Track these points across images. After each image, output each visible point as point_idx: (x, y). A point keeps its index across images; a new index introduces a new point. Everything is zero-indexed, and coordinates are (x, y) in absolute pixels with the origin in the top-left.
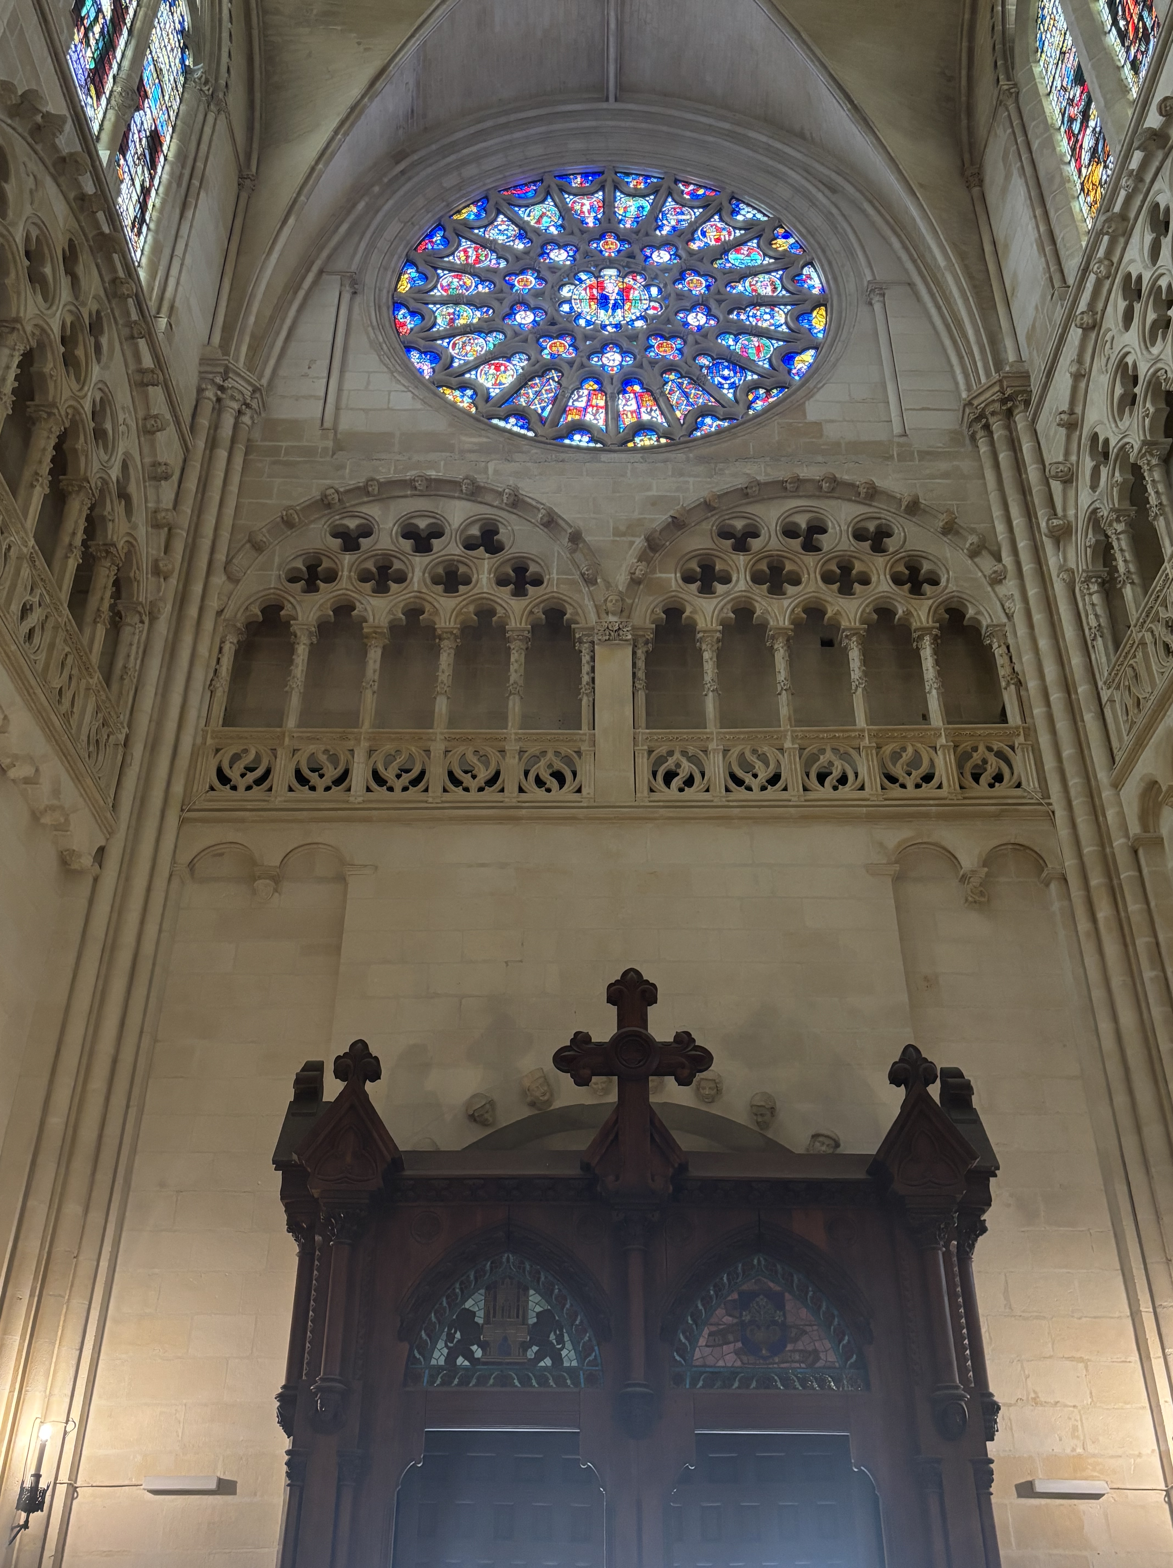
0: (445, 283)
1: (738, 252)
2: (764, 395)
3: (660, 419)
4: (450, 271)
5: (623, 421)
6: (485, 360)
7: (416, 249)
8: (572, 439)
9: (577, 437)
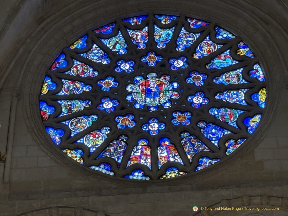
0: (66, 86)
1: (219, 58)
2: (234, 143)
3: (179, 160)
4: (69, 80)
5: (160, 163)
6: (88, 132)
7: (50, 68)
8: (133, 175)
9: (136, 174)
